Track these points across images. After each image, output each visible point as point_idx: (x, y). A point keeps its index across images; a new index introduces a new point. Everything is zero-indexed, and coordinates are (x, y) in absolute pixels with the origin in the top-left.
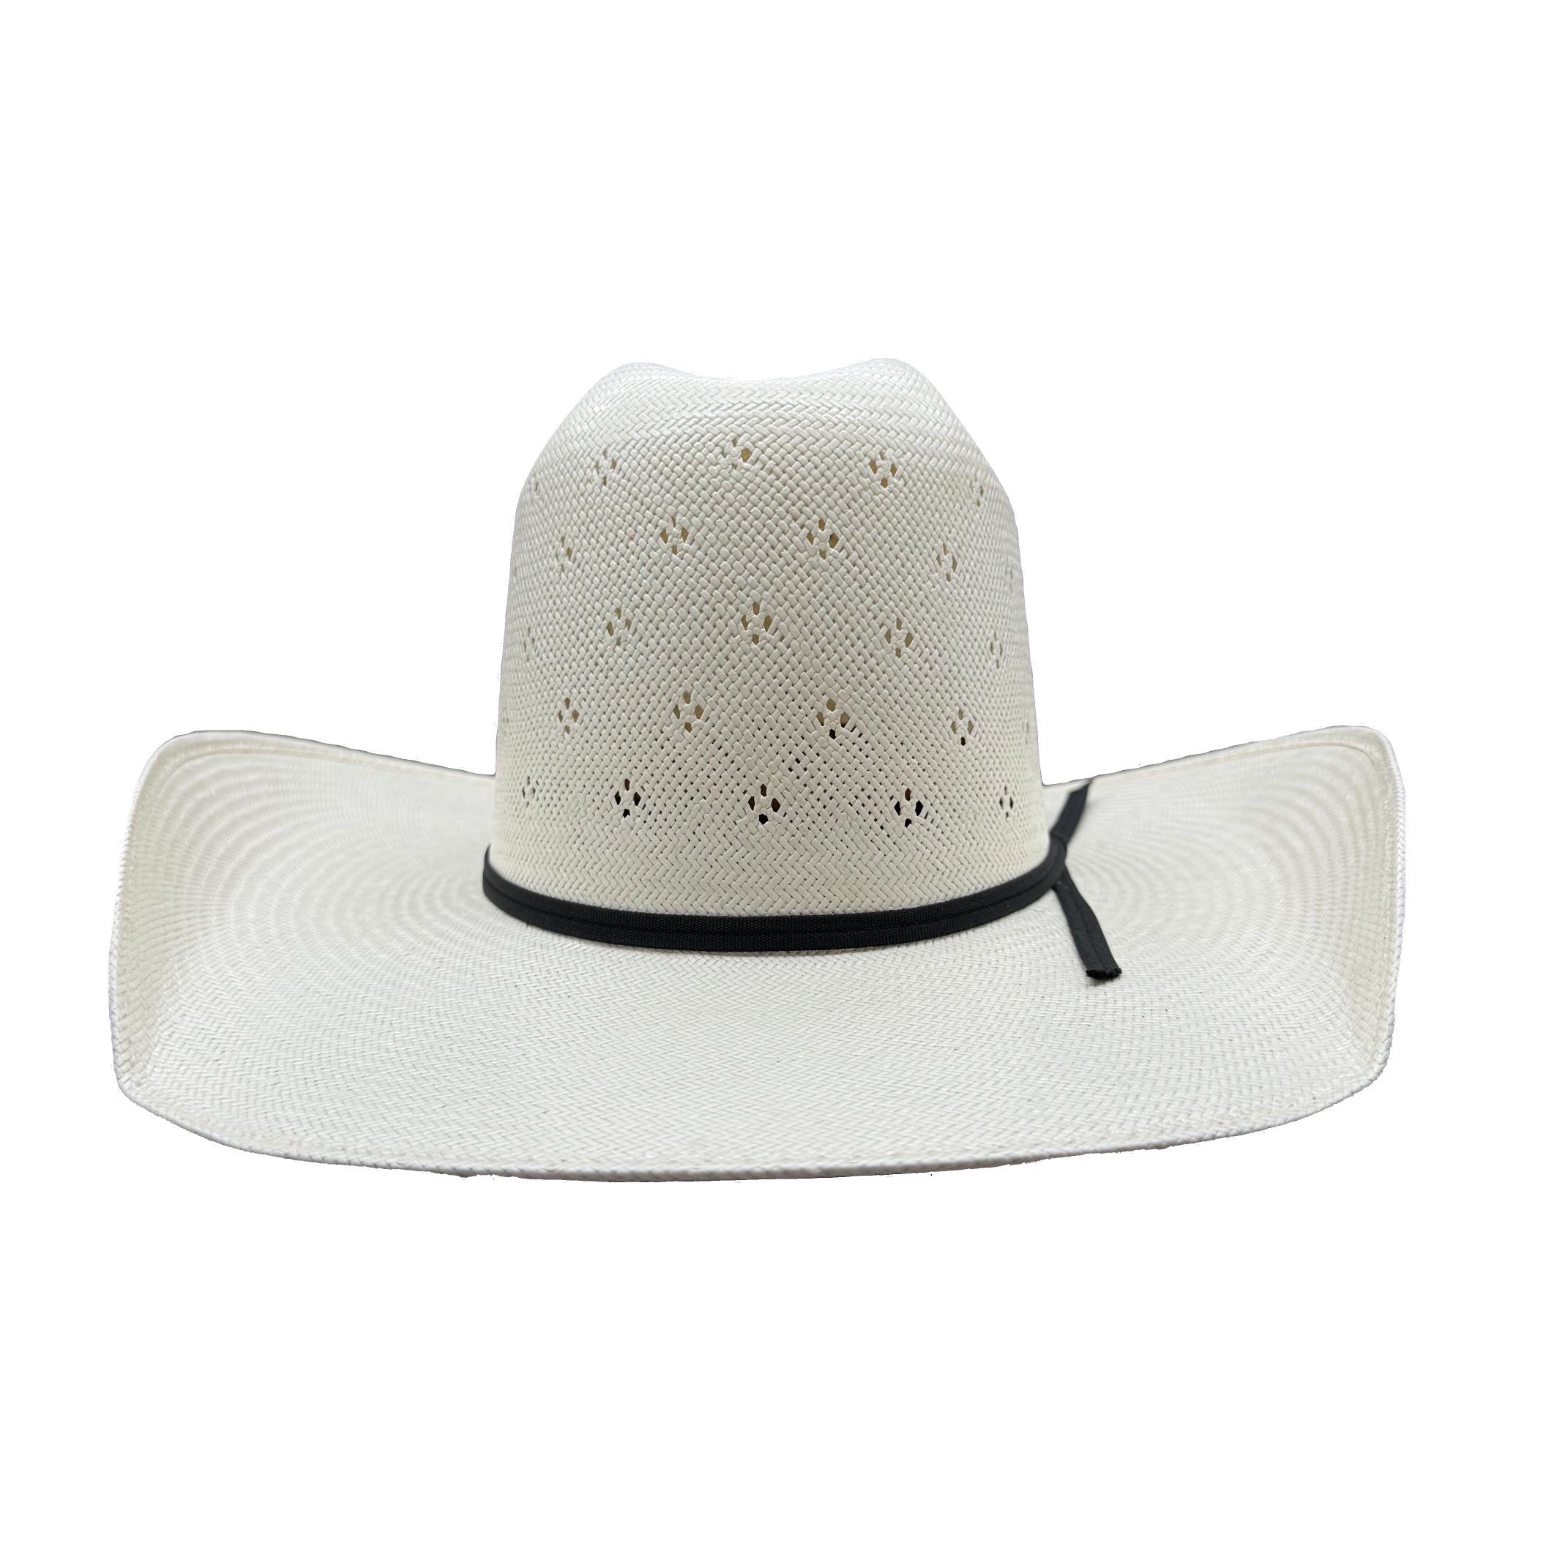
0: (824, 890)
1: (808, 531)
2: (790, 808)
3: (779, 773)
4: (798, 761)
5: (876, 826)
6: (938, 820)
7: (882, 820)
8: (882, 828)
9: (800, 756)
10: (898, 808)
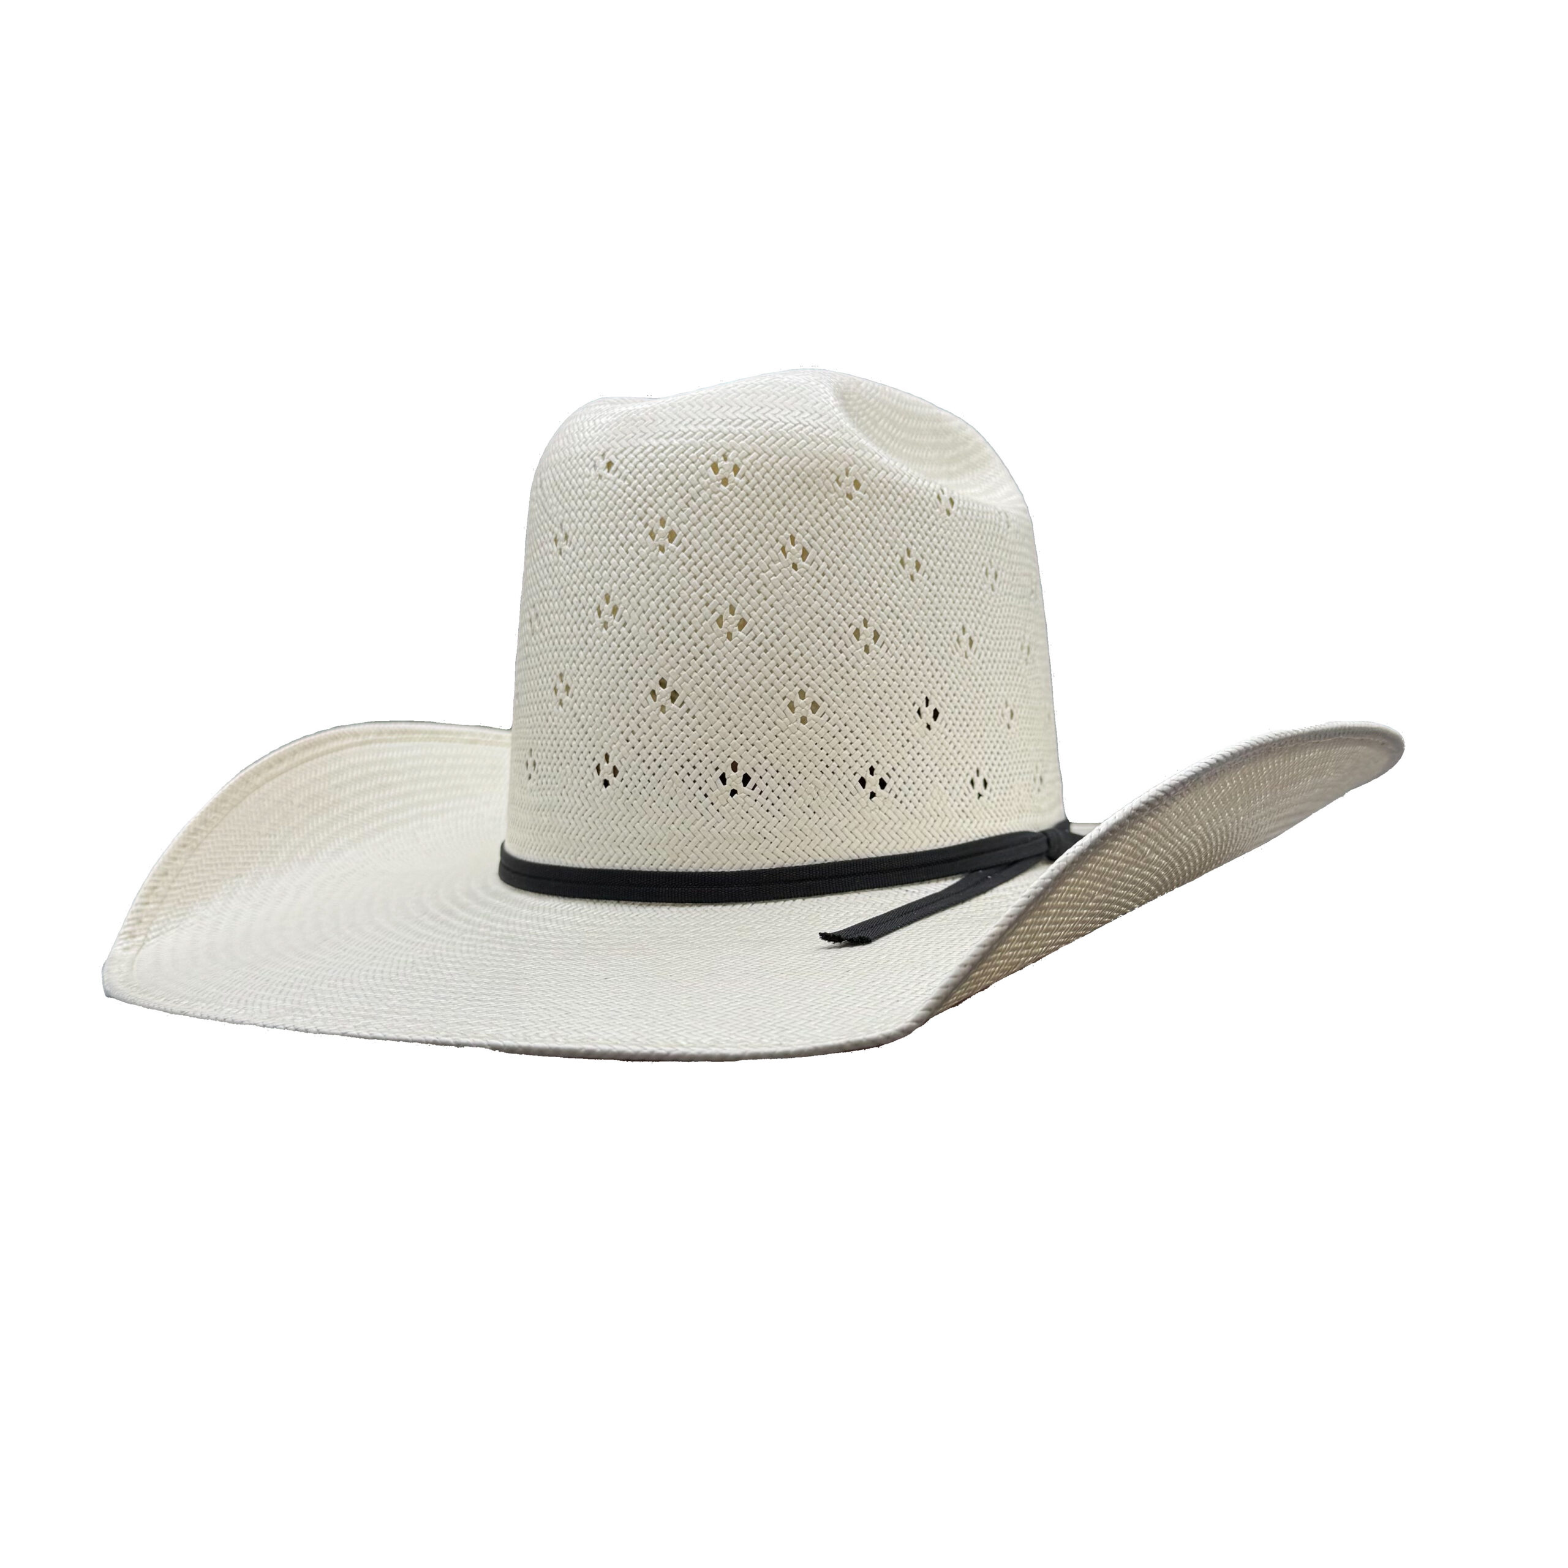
0: (650, 848)
1: (650, 529)
2: (626, 775)
3: (618, 743)
4: (633, 732)
5: (700, 793)
6: (766, 792)
7: (705, 788)
8: (706, 796)
9: (635, 728)
10: (723, 778)
